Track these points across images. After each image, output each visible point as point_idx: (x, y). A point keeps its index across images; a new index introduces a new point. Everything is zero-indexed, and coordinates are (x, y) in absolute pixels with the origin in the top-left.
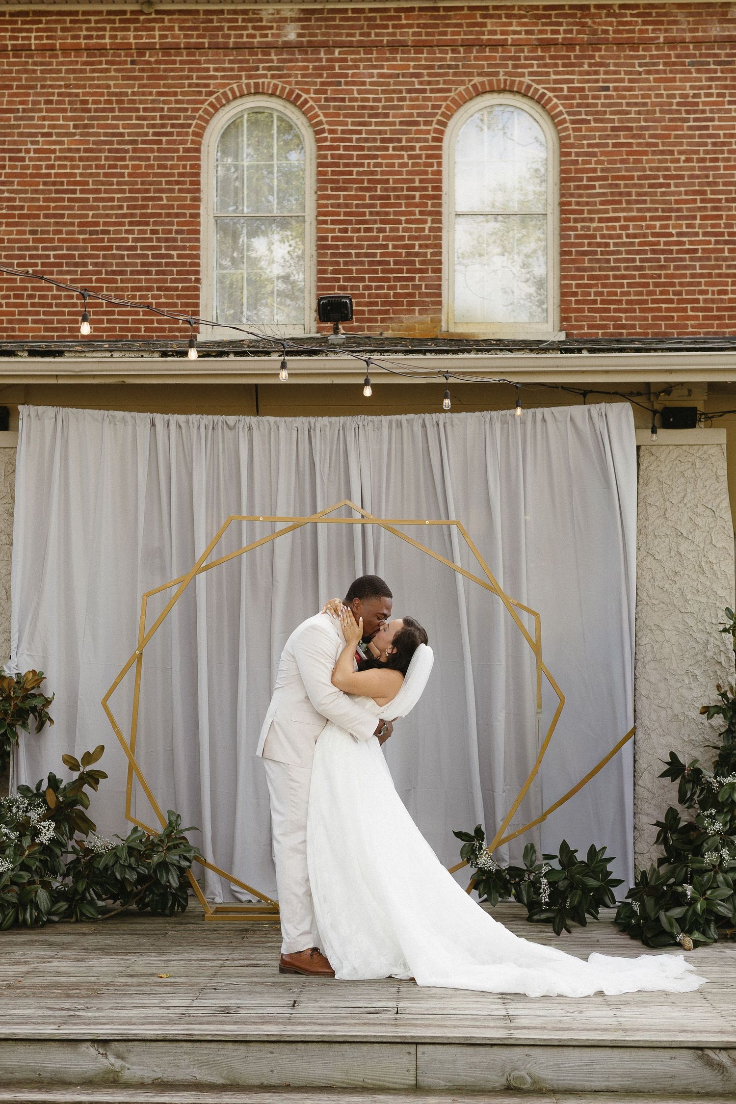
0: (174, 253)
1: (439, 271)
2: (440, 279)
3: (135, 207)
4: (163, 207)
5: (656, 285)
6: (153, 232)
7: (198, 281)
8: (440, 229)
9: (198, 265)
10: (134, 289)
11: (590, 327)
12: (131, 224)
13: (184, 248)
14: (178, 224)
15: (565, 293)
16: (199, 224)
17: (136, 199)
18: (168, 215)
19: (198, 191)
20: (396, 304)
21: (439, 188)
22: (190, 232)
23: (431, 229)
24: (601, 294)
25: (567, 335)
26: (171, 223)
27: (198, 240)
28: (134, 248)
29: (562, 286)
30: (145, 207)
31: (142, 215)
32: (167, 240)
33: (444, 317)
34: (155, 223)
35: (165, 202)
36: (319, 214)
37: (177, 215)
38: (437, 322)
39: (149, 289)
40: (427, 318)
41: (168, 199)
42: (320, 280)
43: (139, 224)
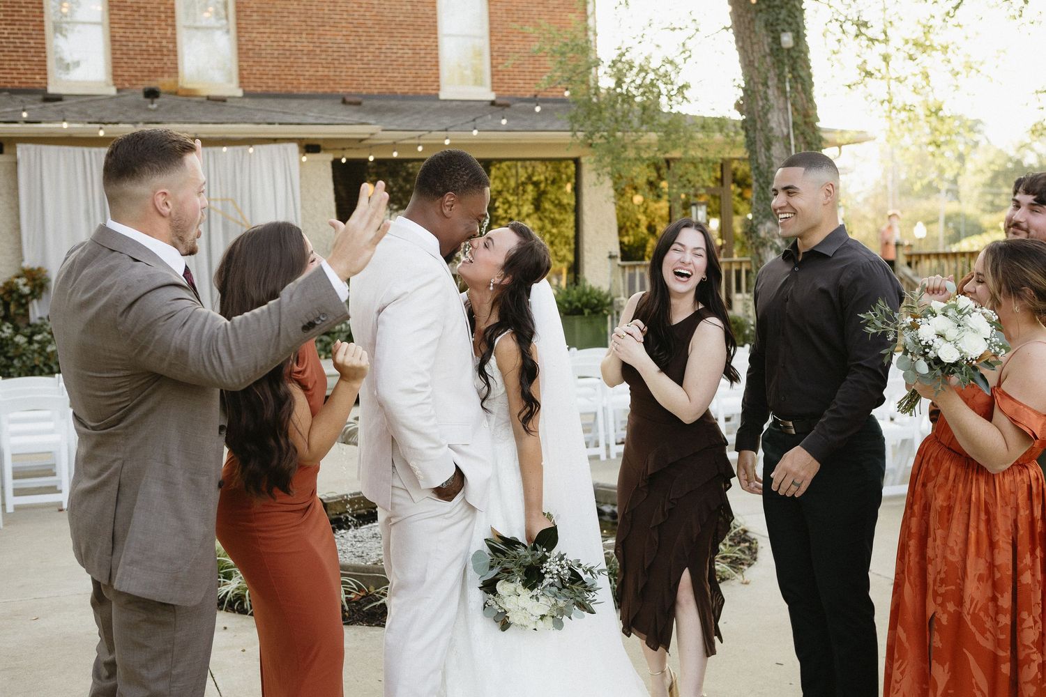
0: (32, 41)
1: (176, 55)
2: (176, 60)
3: (7, 15)
4: (24, 16)
5: (286, 66)
6: (19, 29)
7: (45, 57)
8: (175, 34)
9: (44, 48)
10: (10, 60)
11: (255, 86)
12: (6, 24)
13: (36, 39)
14: (34, 25)
15: (241, 69)
16: (43, 26)
17: (7, 11)
18: (27, 21)
19: (42, 8)
20: (154, 72)
21: (173, 12)
22: (40, 30)
23: (172, 34)
24: (258, 70)
25: (244, 91)
26: (29, 25)
27: (44, 35)
28: (8, 38)
29: (240, 66)
30: (13, 16)
31: (12, 20)
32: (27, 34)
33: (180, 79)
34: (20, 25)
35: (24, 13)
36: (111, 23)
37: (32, 21)
38: (176, 82)
39: (19, 60)
40: (172, 80)
41: (27, 12)
42: (113, 58)
43: (10, 24)
